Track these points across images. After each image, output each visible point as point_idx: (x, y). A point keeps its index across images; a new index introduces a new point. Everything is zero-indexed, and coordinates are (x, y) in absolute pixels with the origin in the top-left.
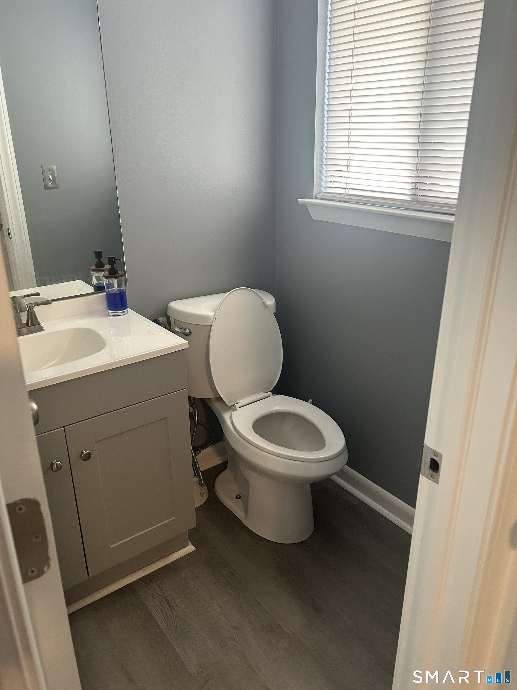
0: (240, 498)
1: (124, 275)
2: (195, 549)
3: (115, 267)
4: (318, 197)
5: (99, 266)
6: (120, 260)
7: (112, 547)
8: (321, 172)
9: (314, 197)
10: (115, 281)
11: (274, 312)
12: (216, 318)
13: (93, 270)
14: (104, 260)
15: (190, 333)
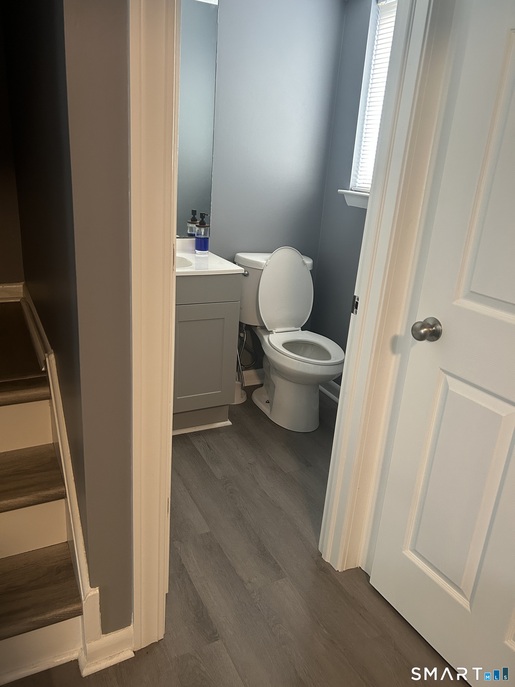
0: (269, 402)
1: (209, 226)
2: (232, 424)
3: (204, 220)
4: (353, 189)
5: (194, 221)
6: (208, 215)
7: (178, 398)
8: (357, 171)
9: (350, 189)
10: (203, 230)
11: (311, 269)
12: (267, 265)
13: (189, 223)
14: (198, 216)
15: (248, 274)
